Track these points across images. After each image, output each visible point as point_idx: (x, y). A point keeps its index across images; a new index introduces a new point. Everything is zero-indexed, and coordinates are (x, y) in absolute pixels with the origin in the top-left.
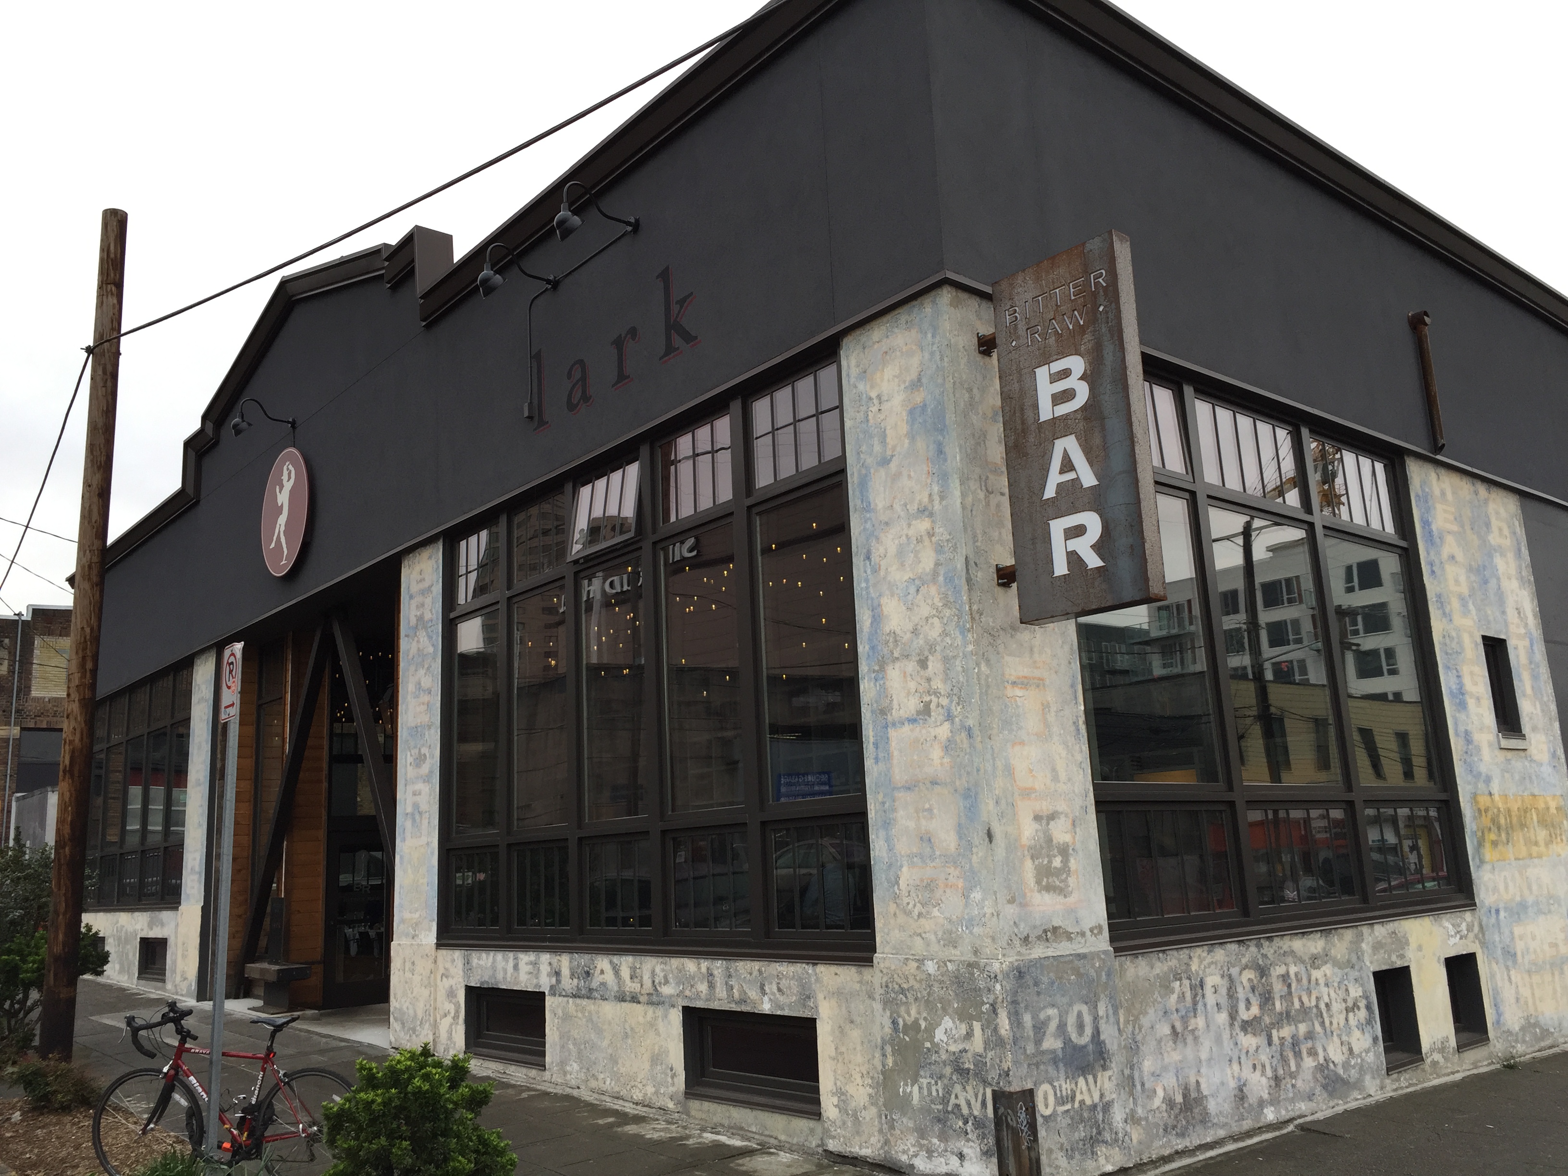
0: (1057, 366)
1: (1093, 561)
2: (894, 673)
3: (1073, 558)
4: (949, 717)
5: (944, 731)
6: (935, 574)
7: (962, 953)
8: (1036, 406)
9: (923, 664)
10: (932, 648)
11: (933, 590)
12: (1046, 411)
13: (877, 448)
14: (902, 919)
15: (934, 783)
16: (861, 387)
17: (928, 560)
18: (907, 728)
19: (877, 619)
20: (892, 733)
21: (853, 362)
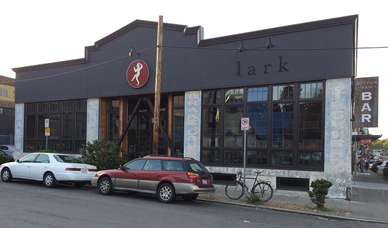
0: (366, 93)
1: (369, 121)
2: (333, 133)
3: (366, 120)
4: (344, 139)
5: (343, 141)
6: (343, 120)
7: (343, 170)
8: (361, 98)
9: (339, 131)
10: (342, 130)
11: (343, 121)
12: (363, 99)
13: (333, 98)
14: (330, 166)
15: (339, 148)
16: (330, 88)
17: (342, 117)
18: (335, 140)
19: (330, 123)
20: (331, 140)
21: (329, 84)
